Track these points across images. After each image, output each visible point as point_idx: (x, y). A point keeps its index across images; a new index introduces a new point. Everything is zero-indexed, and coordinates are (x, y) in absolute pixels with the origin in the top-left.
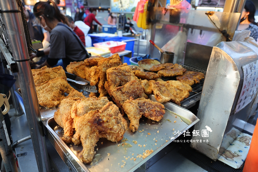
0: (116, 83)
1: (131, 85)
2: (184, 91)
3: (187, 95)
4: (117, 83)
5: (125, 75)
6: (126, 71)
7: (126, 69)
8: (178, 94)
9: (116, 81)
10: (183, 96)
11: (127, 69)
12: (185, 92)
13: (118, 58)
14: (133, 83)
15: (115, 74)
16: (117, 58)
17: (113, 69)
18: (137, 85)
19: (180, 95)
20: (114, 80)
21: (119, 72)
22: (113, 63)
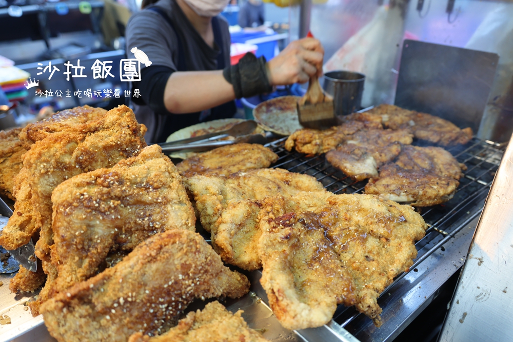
0: (89, 250)
1: (152, 259)
2: (397, 240)
3: (408, 259)
4: (94, 251)
5: (139, 203)
6: (147, 182)
7: (148, 174)
8: (371, 256)
9: (91, 240)
10: (392, 263)
11: (152, 174)
12: (399, 247)
13: (125, 124)
14: (161, 248)
15: (89, 207)
16: (119, 124)
17: (79, 186)
18: (180, 254)
19: (378, 263)
20: (75, 237)
21: (109, 193)
22: (97, 148)
